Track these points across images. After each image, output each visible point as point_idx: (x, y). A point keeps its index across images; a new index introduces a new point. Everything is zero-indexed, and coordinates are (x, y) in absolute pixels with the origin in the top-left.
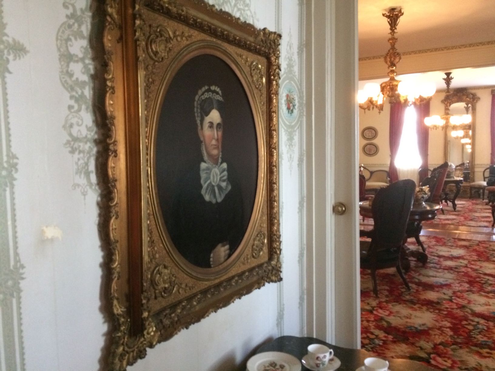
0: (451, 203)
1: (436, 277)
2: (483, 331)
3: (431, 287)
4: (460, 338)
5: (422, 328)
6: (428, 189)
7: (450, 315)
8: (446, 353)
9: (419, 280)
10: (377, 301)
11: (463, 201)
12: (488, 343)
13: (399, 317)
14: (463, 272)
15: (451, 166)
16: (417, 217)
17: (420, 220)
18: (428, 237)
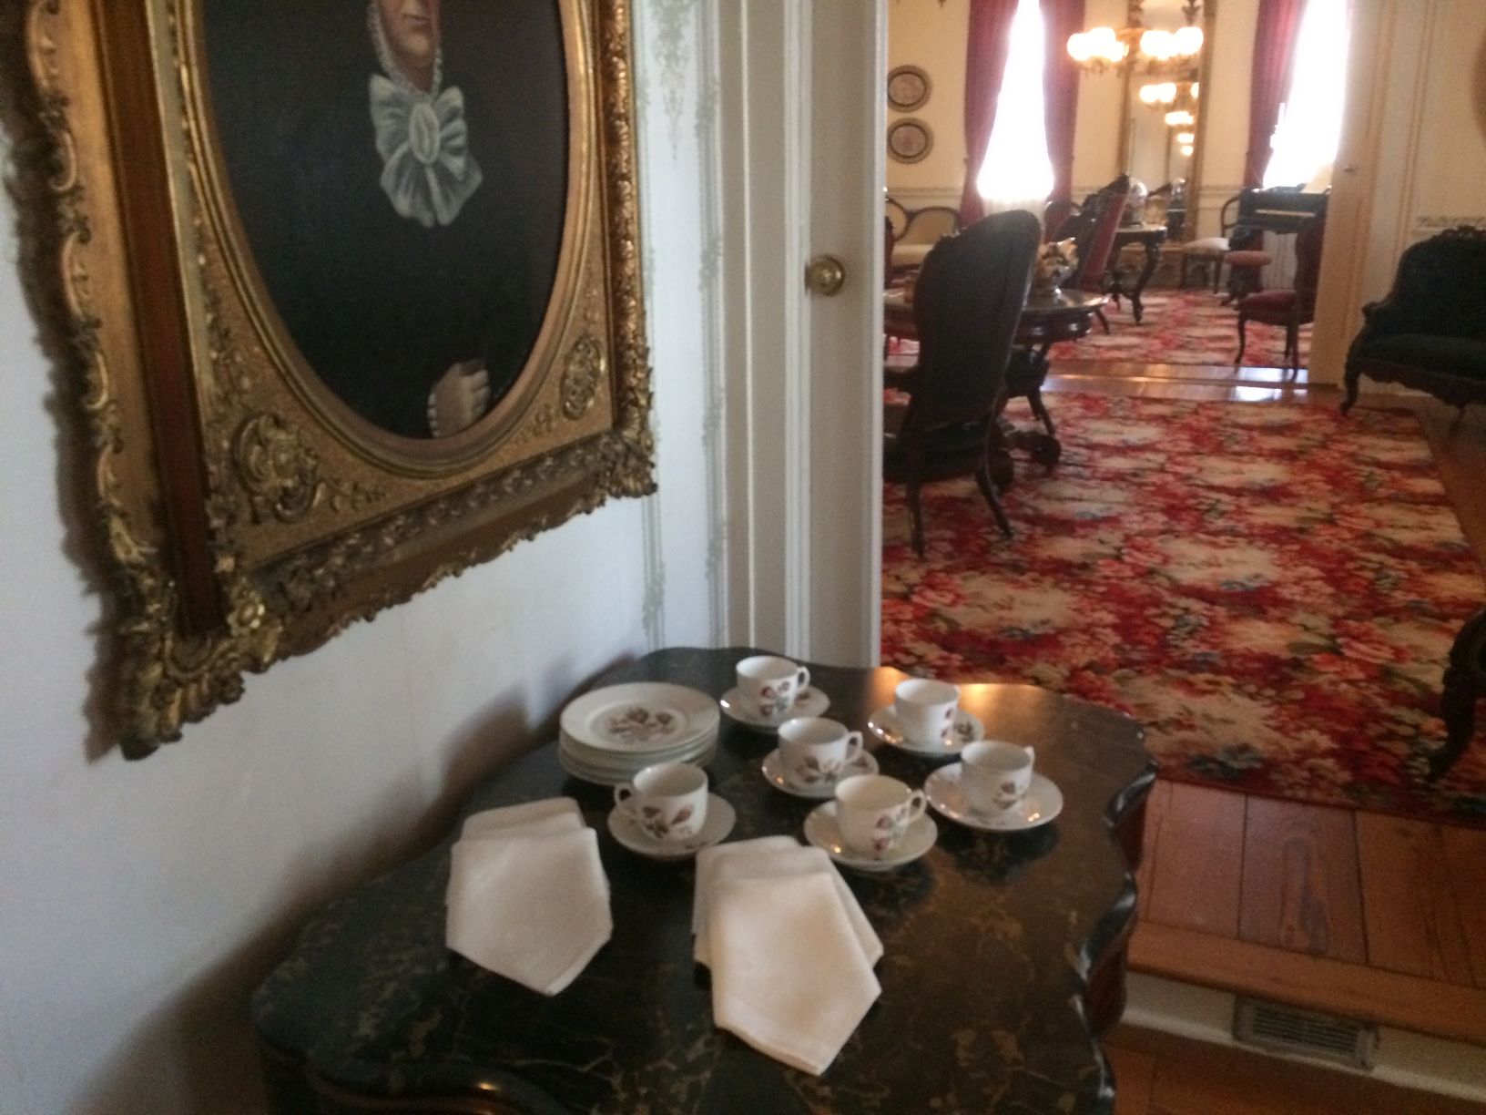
0: (1129, 302)
1: (1080, 500)
2: (1201, 629)
3: (1066, 526)
4: (1138, 651)
5: (1040, 631)
6: (1073, 247)
7: (1116, 595)
8: (1099, 689)
9: (1035, 509)
10: (922, 570)
11: (1161, 296)
12: (1209, 659)
13: (979, 606)
14: (1154, 484)
15: (1136, 189)
16: (1039, 331)
17: (1046, 342)
18: (1064, 396)
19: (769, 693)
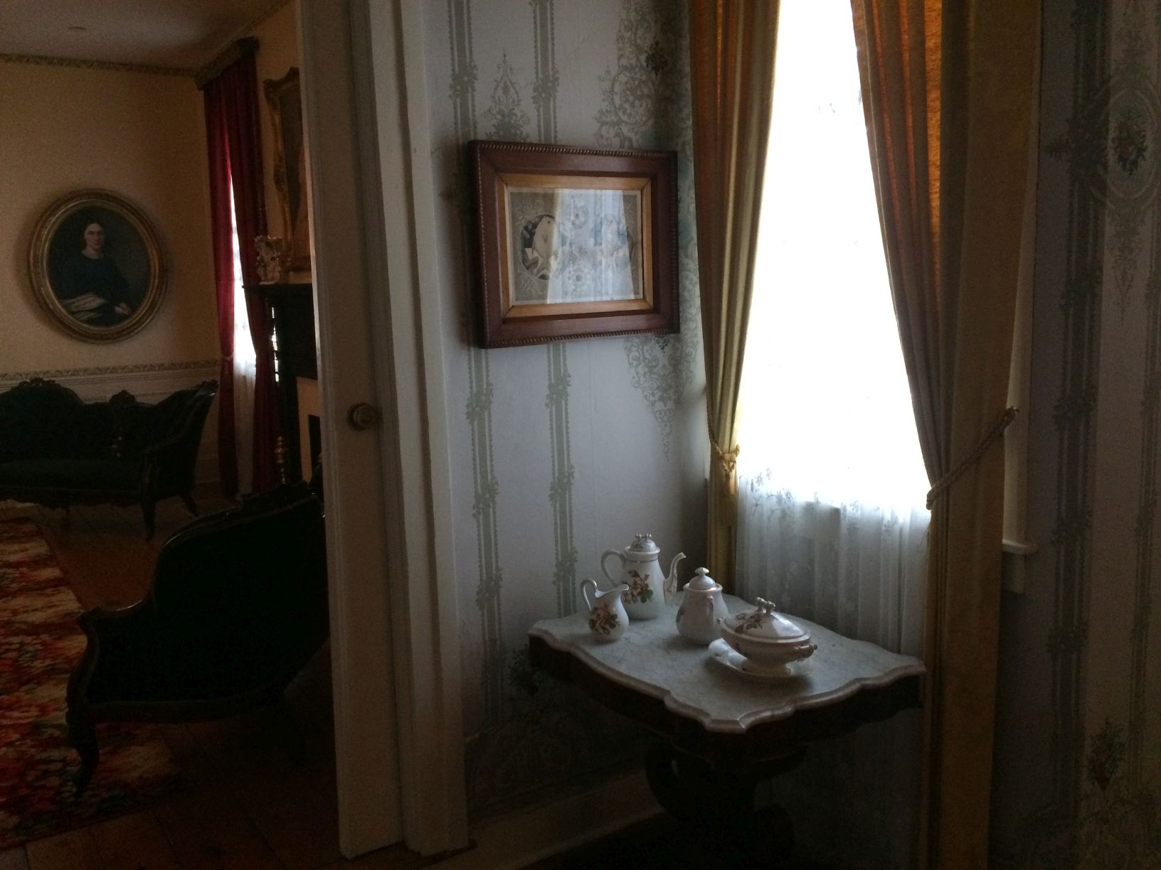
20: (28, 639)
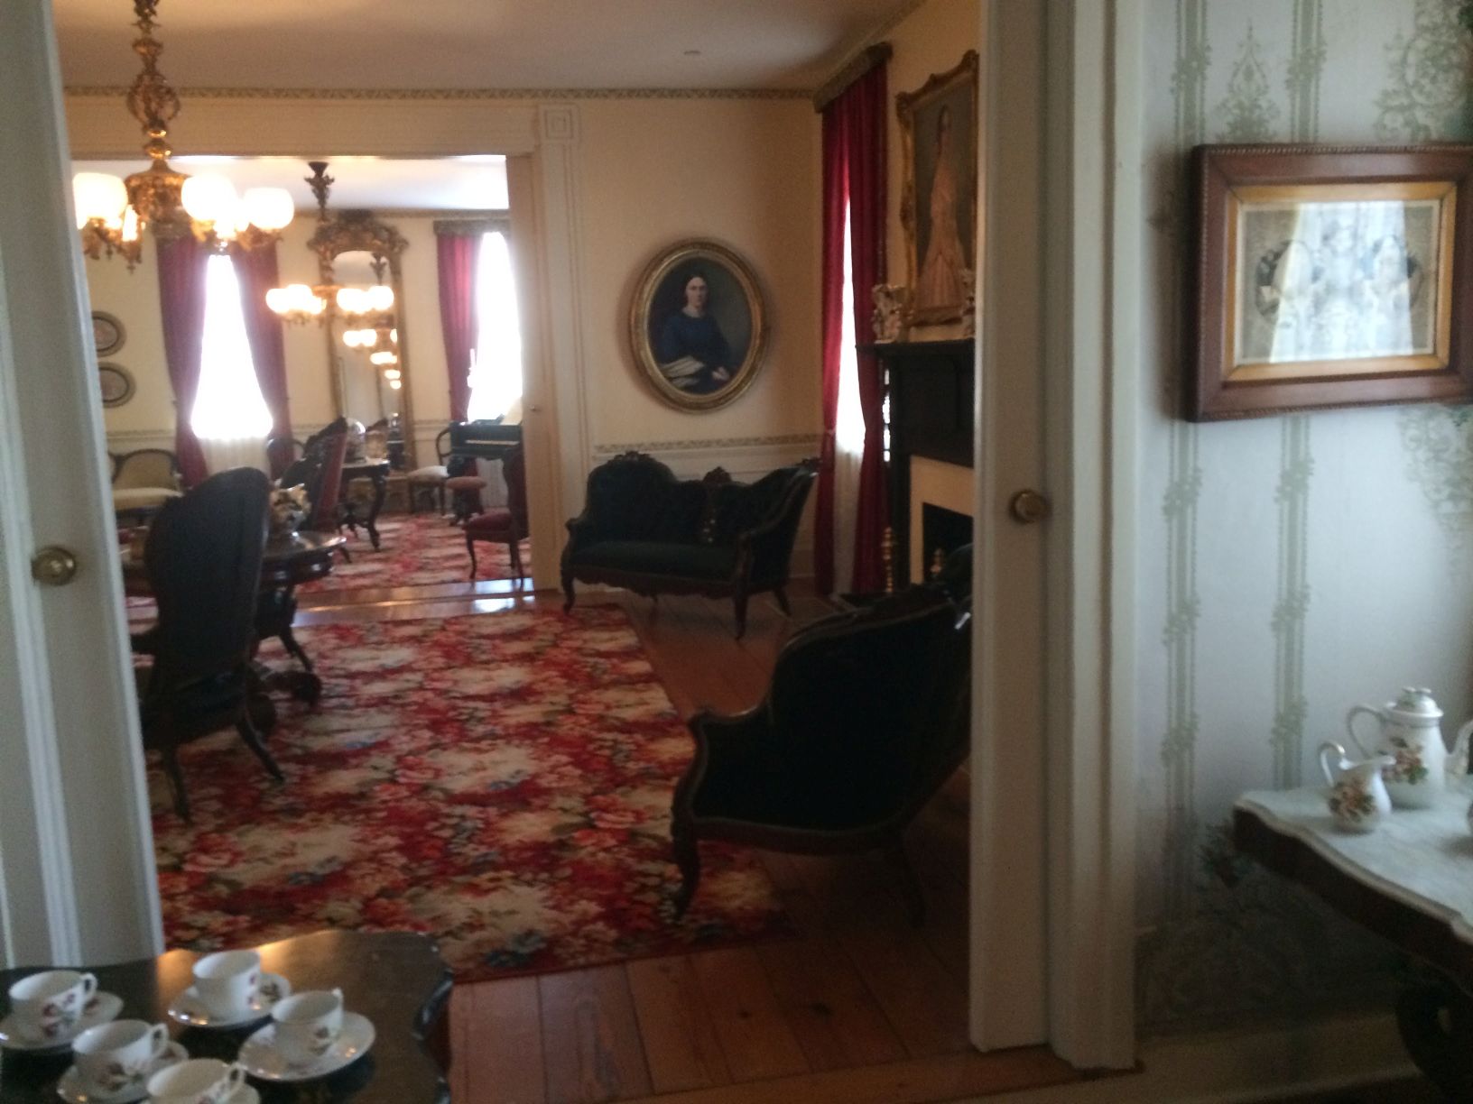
0: (365, 530)
1: (348, 730)
2: (478, 832)
3: (339, 759)
4: (425, 867)
5: (327, 870)
6: (304, 492)
7: (396, 817)
8: (394, 914)
9: (302, 747)
10: (191, 836)
11: (395, 521)
12: (490, 858)
13: (261, 859)
14: (415, 703)
15: (354, 427)
16: (281, 575)
17: (290, 584)
18: (317, 629)
19: (53, 1011)
20: (621, 737)
